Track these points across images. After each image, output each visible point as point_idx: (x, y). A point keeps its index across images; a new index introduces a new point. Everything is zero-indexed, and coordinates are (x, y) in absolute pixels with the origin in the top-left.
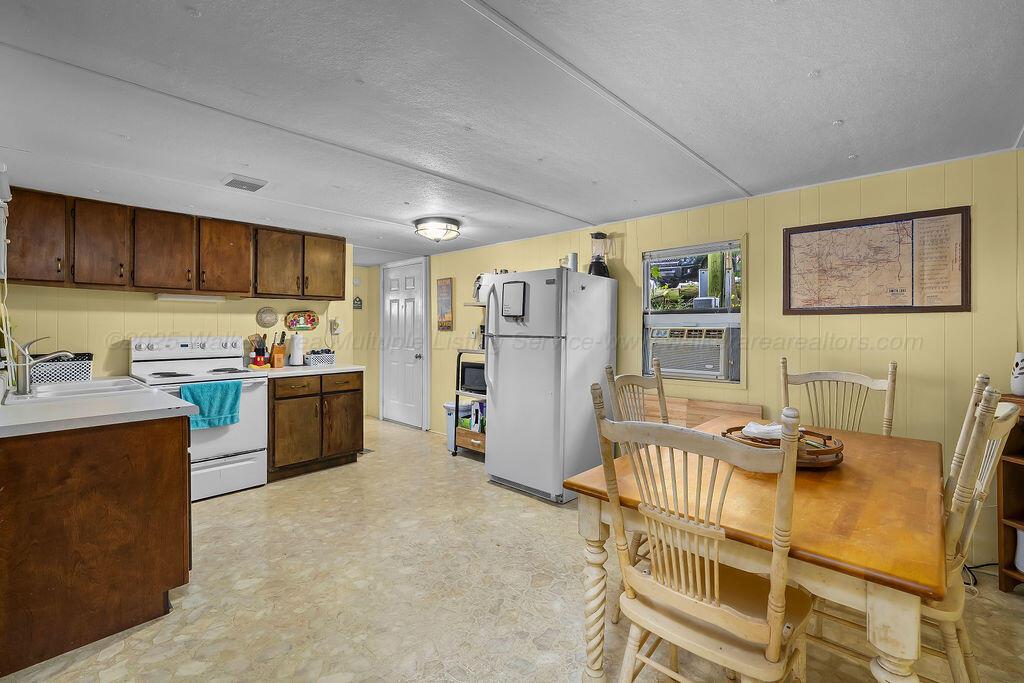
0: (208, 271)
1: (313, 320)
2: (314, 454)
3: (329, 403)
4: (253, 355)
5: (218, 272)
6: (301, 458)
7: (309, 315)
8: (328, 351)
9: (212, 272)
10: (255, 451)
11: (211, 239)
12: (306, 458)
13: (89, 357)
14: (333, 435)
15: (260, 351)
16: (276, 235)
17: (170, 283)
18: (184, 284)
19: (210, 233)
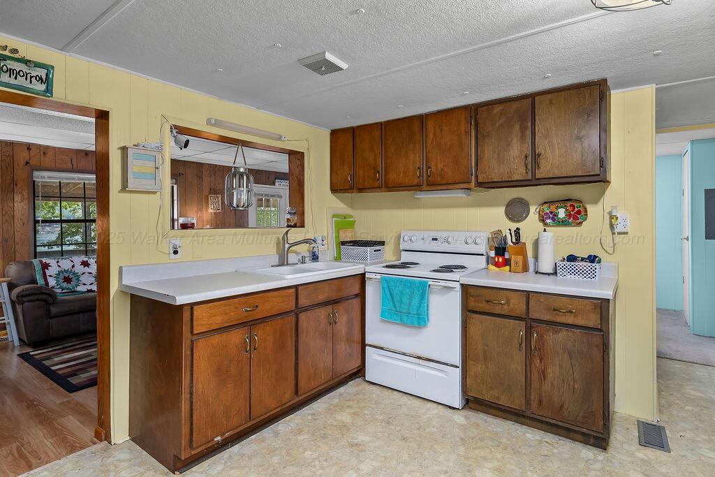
0: (433, 165)
1: (579, 212)
2: (517, 403)
3: (541, 337)
4: (492, 254)
5: (440, 166)
6: (498, 398)
7: (573, 206)
8: (592, 259)
9: (436, 165)
10: (447, 364)
11: (435, 133)
12: (504, 401)
13: (382, 243)
14: (546, 386)
15: (500, 251)
16: (497, 109)
17: (407, 181)
18: (416, 181)
19: (434, 127)
